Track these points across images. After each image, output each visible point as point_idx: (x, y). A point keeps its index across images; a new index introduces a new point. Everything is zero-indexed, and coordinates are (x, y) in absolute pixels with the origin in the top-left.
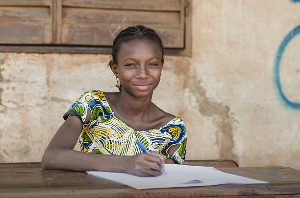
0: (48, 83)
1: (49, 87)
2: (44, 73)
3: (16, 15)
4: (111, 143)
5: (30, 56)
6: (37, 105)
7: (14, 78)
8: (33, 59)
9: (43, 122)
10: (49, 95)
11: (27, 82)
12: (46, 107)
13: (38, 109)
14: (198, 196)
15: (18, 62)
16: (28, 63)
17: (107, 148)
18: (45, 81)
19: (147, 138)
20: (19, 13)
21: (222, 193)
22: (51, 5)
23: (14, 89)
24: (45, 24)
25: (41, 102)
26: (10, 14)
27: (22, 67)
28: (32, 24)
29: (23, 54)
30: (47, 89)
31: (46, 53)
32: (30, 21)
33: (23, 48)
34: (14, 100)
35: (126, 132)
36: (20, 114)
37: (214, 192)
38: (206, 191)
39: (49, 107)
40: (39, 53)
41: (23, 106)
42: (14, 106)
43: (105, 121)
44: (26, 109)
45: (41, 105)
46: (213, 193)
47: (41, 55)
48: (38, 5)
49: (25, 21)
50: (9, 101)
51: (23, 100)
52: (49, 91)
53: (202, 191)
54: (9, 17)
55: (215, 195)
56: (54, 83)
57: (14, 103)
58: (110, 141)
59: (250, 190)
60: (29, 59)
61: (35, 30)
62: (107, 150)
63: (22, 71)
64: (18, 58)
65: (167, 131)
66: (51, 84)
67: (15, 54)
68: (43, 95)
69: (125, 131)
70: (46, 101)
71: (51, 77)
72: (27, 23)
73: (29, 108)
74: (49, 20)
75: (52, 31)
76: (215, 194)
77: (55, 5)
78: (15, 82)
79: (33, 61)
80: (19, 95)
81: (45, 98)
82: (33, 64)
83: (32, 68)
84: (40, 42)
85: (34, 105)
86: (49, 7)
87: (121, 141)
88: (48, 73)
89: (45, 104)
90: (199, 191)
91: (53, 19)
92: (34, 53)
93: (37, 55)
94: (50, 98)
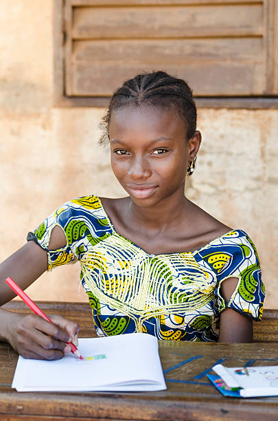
0: (263, 155)
1: (265, 162)
2: (257, 139)
3: (213, 51)
4: (107, 279)
5: (234, 114)
6: (247, 189)
7: (211, 147)
8: (240, 119)
9: (255, 215)
10: (264, 174)
11: (229, 154)
12: (260, 193)
13: (248, 195)
14: (68, 414)
15: (216, 124)
16: (232, 125)
17: (101, 288)
18: (258, 152)
19: (170, 266)
20: (216, 48)
21: (119, 413)
22: (264, 34)
23: (210, 164)
24: (256, 63)
25: (253, 185)
26: (203, 50)
27: (221, 131)
28: (236, 64)
29: (224, 111)
30: (260, 165)
31: (258, 109)
32: (233, 59)
33: (223, 101)
34: (212, 181)
35: (134, 258)
36: (221, 202)
37: (102, 409)
38: (86, 406)
39: (265, 193)
40: (248, 109)
41: (224, 191)
42: (211, 190)
43: (97, 241)
44: (230, 196)
45: (252, 190)
46: (100, 411)
47: (252, 113)
48: (244, 34)
49: (225, 60)
50: (203, 183)
51: (224, 181)
52: (264, 168)
53: (77, 406)
54: (201, 55)
55: (104, 415)
56: (273, 155)
57: (211, 185)
58: (105, 275)
59: (180, 412)
60: (233, 119)
61: (240, 74)
62: (103, 291)
63: (222, 137)
64: (216, 117)
65: (206, 260)
66: (268, 157)
67: (212, 111)
68: (255, 175)
69: (132, 256)
70: (260, 184)
71: (268, 147)
72: (228, 63)
73: (233, 194)
74: (262, 57)
75: (266, 75)
76: (105, 413)
77: (270, 33)
78: (212, 153)
79: (239, 122)
80: (219, 173)
81: (258, 179)
82: (240, 126)
83: (238, 132)
84: (247, 93)
85: (242, 189)
86: (261, 37)
87: (126, 275)
88: (263, 140)
89: (259, 188)
90: (72, 405)
91: (268, 55)
92: (241, 108)
93: (245, 112)
94: (266, 179)
